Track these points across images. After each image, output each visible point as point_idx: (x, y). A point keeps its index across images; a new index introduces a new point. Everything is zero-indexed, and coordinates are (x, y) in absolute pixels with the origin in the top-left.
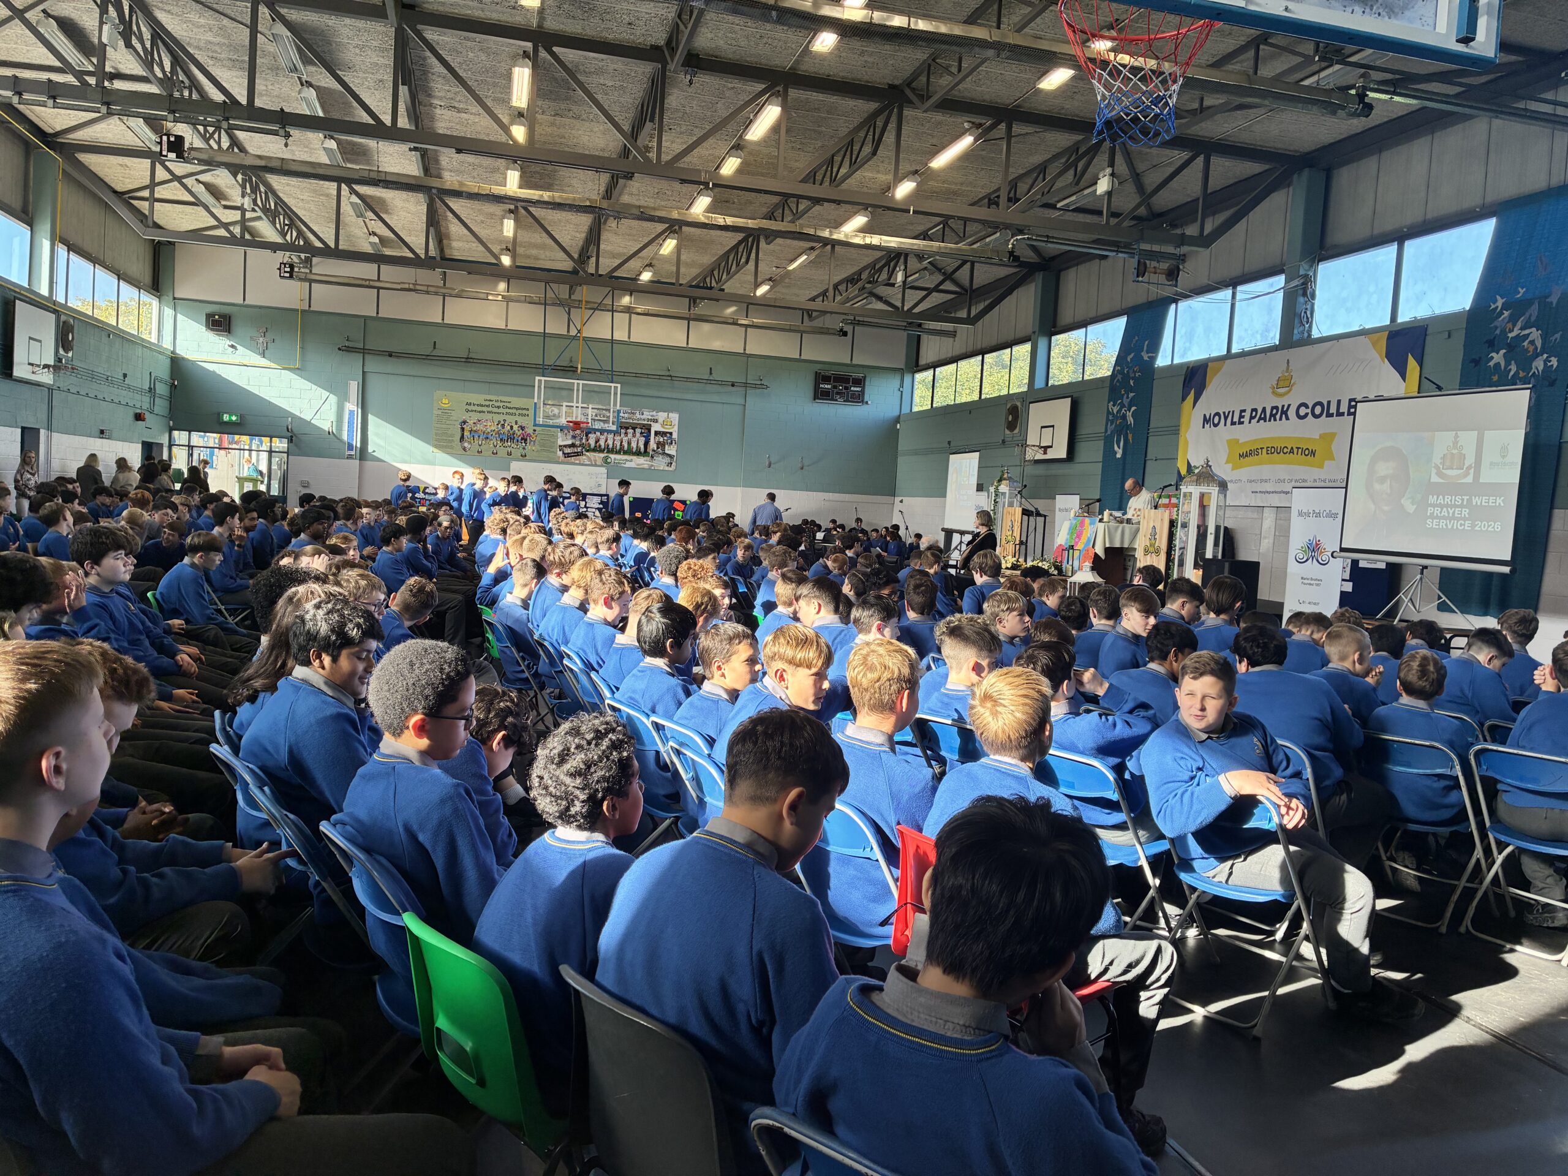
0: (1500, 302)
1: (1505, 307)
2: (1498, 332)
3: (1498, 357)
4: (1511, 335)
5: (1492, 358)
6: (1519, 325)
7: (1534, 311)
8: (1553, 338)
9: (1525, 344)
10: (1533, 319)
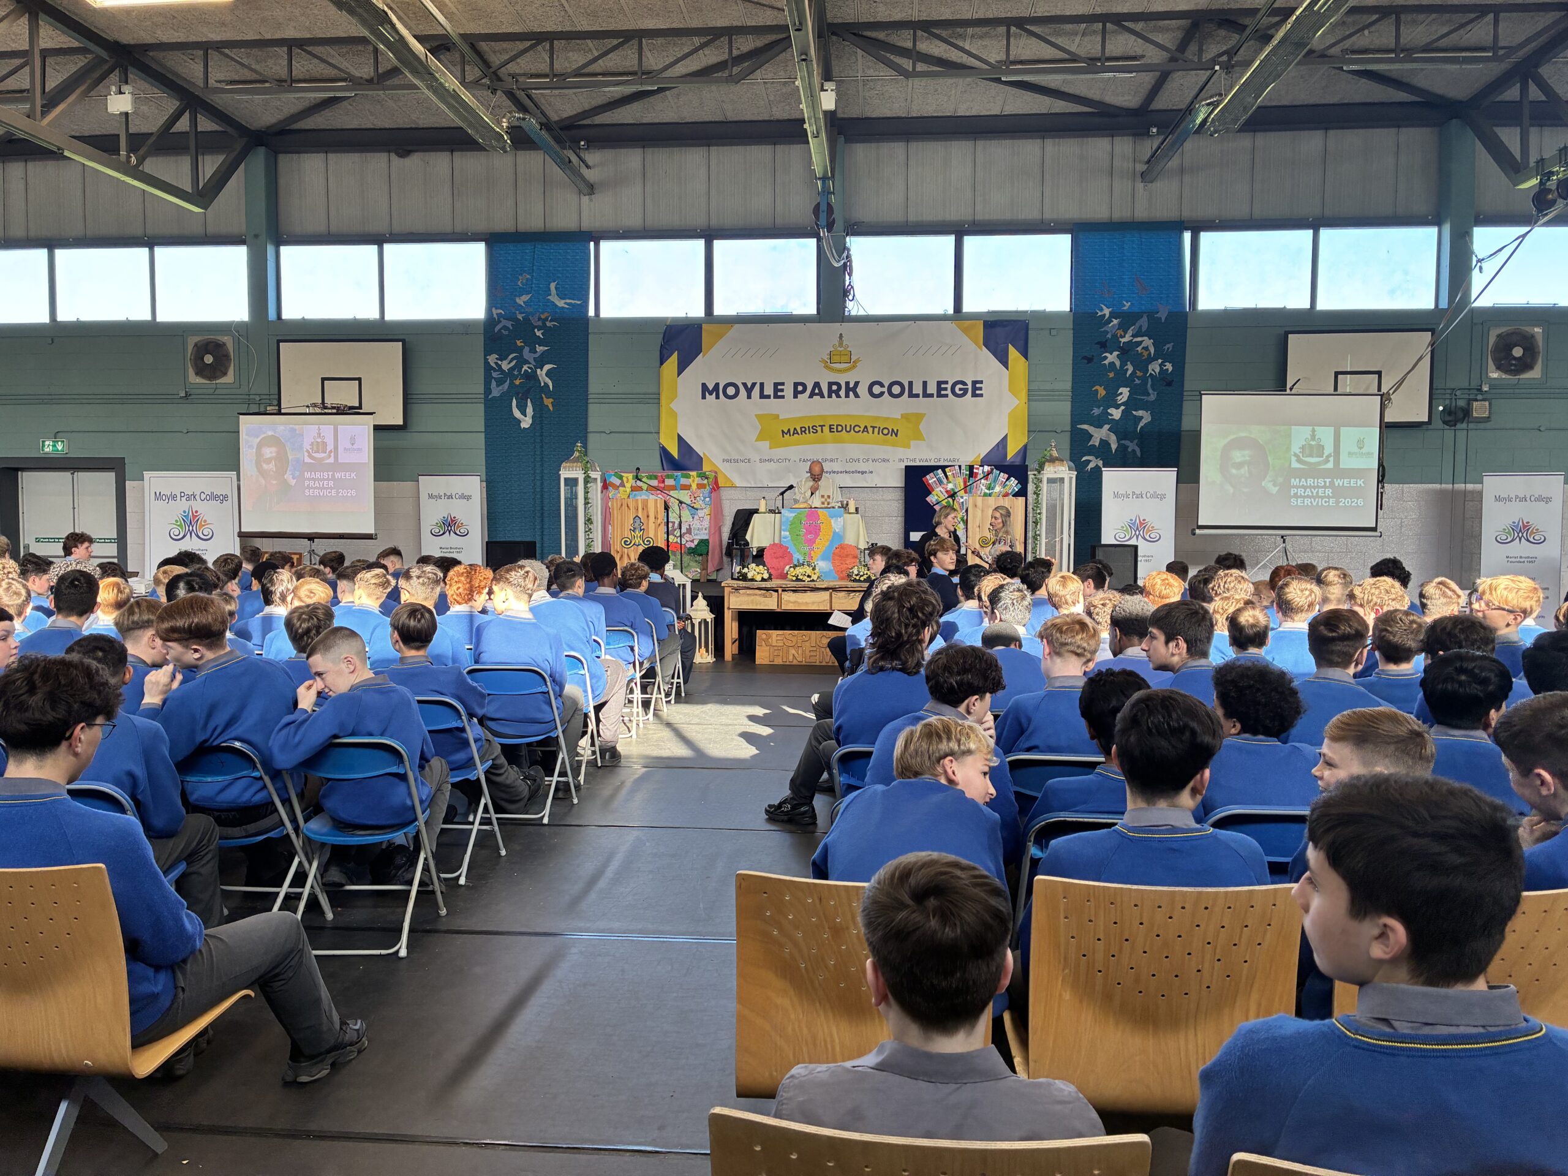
0: (1107, 312)
1: (1113, 315)
2: (1109, 336)
3: (1112, 358)
4: (1123, 340)
5: (1106, 358)
6: (1130, 332)
7: (1144, 322)
8: (1166, 348)
9: (1139, 349)
10: (1144, 329)
